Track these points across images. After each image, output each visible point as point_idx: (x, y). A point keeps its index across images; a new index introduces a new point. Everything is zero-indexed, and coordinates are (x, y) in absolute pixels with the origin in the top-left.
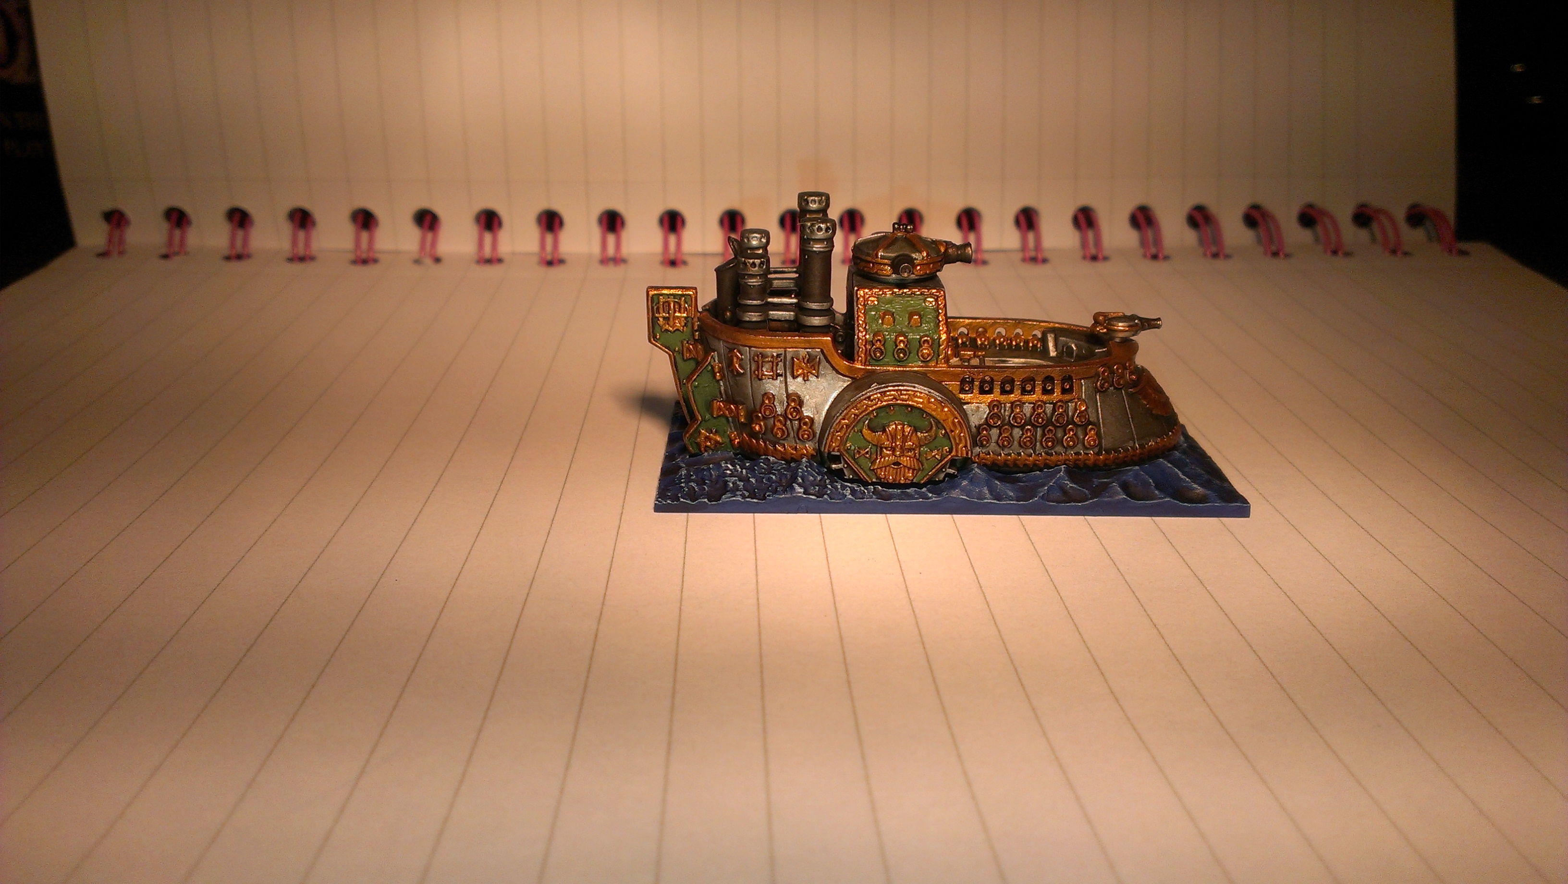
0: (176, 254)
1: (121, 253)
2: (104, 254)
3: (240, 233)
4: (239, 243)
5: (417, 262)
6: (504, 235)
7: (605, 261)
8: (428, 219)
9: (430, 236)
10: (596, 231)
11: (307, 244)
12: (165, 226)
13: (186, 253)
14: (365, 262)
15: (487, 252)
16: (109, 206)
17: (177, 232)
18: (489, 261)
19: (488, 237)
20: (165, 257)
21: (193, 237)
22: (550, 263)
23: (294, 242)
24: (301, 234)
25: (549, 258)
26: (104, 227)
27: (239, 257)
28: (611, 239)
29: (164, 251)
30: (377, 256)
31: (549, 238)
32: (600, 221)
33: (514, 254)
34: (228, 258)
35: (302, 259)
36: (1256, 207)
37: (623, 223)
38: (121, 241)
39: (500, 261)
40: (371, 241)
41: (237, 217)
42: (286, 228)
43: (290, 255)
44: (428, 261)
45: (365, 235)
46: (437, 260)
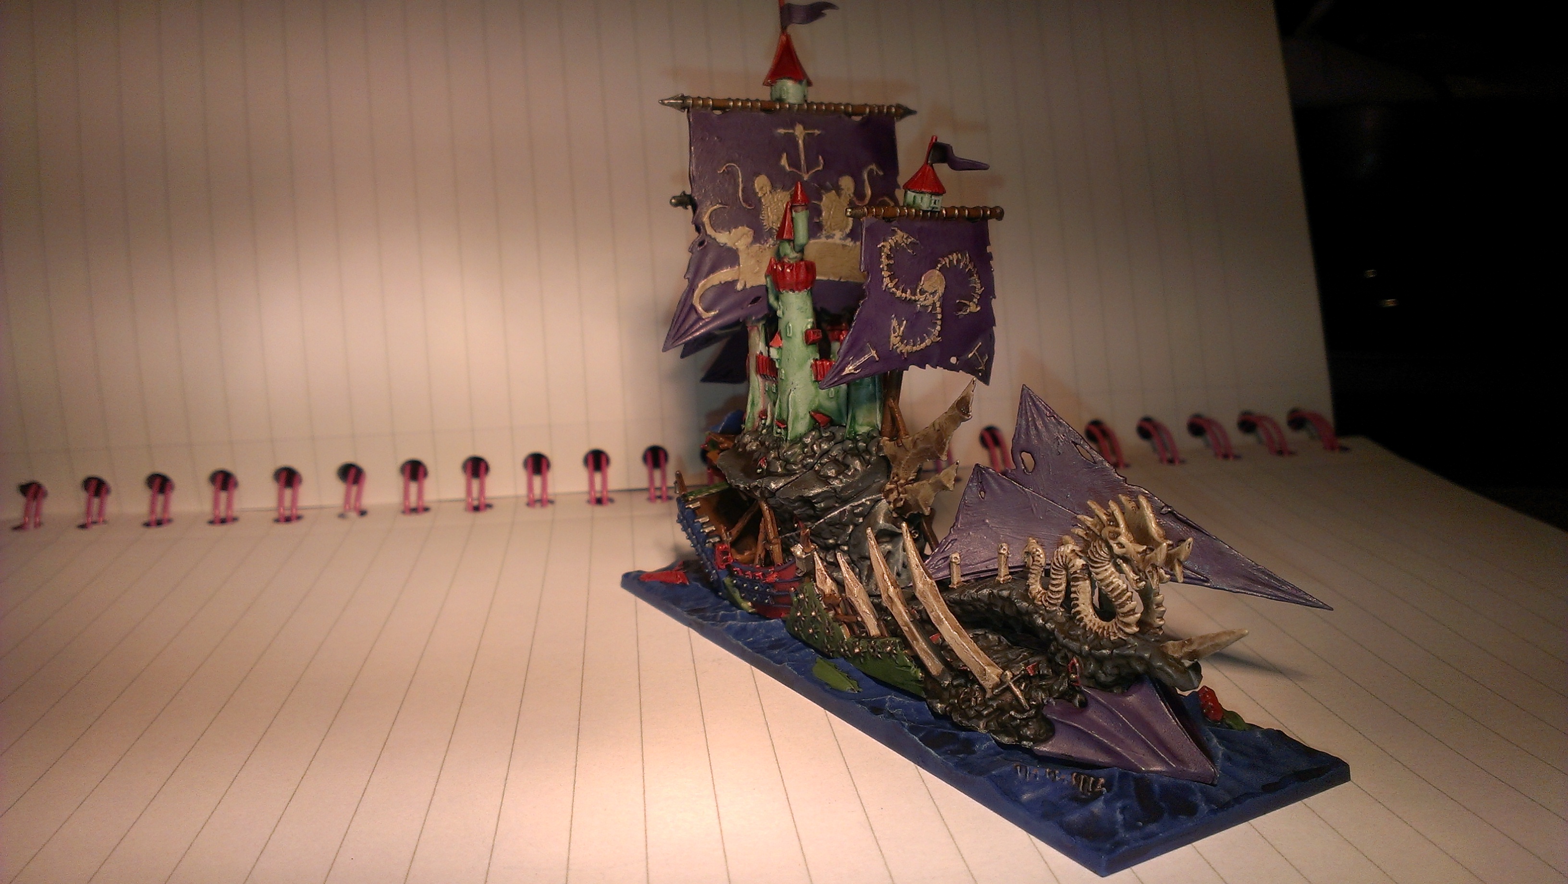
0: (94, 523)
1: (38, 525)
2: (20, 528)
3: (161, 498)
4: (159, 509)
5: (342, 516)
6: (429, 484)
7: (532, 503)
8: (353, 472)
9: (354, 489)
10: (522, 475)
11: (229, 505)
12: (83, 495)
13: (105, 522)
14: (288, 520)
15: (413, 501)
16: (25, 479)
17: (96, 501)
18: (415, 510)
19: (413, 487)
20: (83, 526)
21: (112, 506)
22: (477, 509)
23: (216, 503)
24: (223, 495)
25: (476, 503)
26: (20, 500)
27: (159, 523)
28: (537, 480)
29: (82, 521)
30: (300, 513)
31: (475, 483)
32: (526, 464)
33: (440, 502)
34: (148, 525)
35: (223, 521)
37: (548, 465)
38: (37, 513)
39: (426, 509)
40: (294, 500)
41: (158, 481)
43: (210, 517)
44: (353, 515)
45: (288, 492)
46: (363, 513)
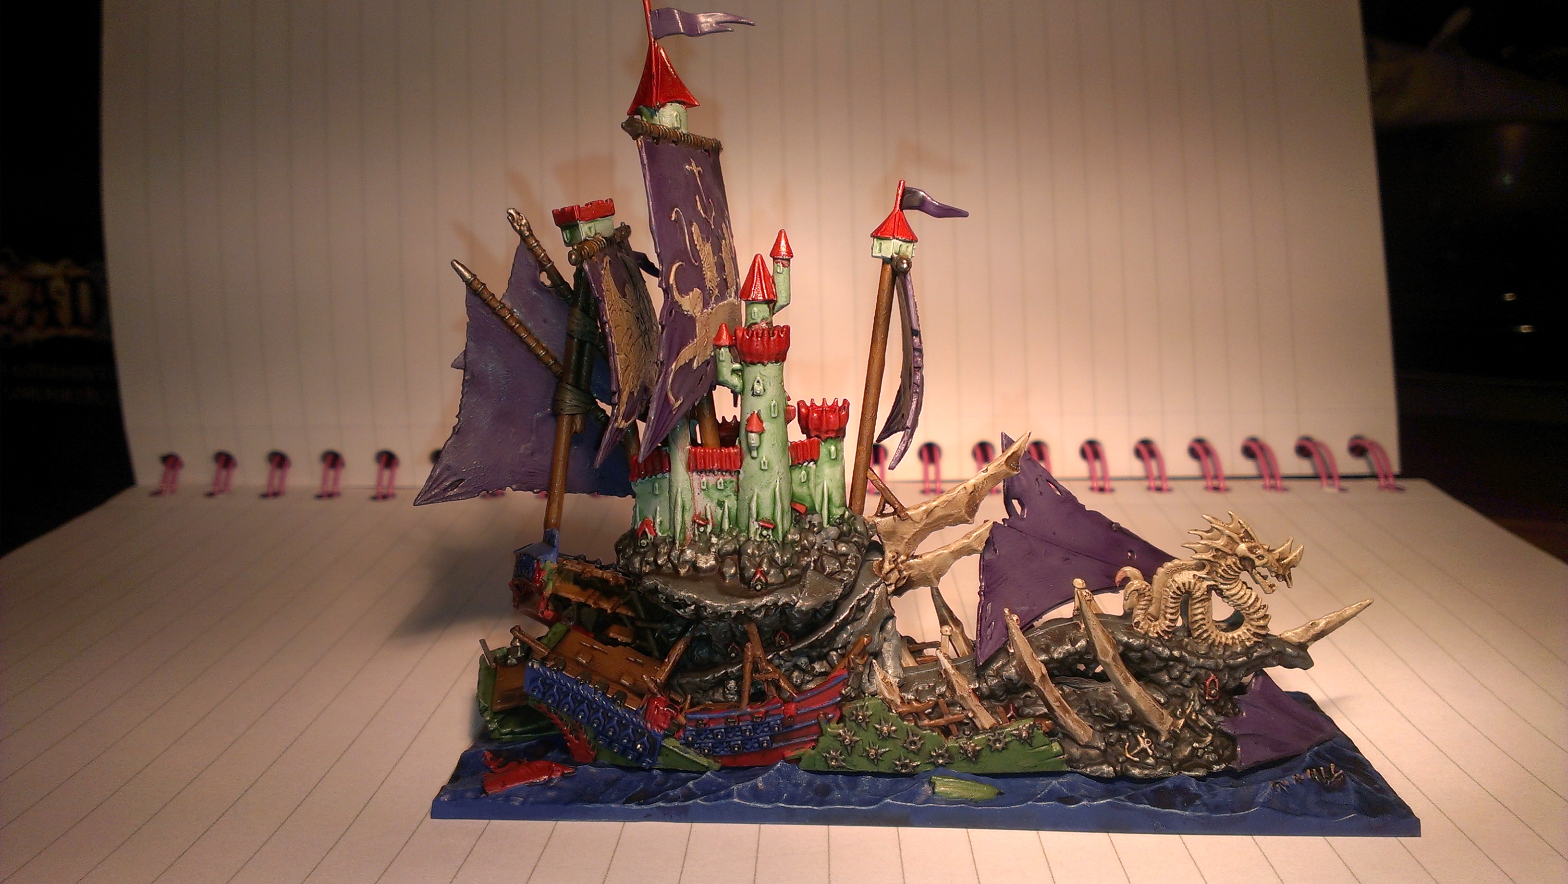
0: (221, 491)
1: (173, 492)
2: (157, 493)
3: (278, 473)
4: (276, 481)
11: (336, 481)
12: (213, 467)
13: (229, 492)
14: (385, 497)
16: (166, 450)
17: (224, 473)
20: (211, 495)
21: (237, 477)
23: (325, 480)
24: (332, 473)
26: (160, 468)
27: (275, 494)
29: (209, 489)
30: (395, 491)
34: (265, 496)
35: (329, 496)
36: (1200, 441)
38: (174, 480)
40: (392, 479)
41: (277, 459)
42: (319, 468)
43: (319, 492)
45: (387, 473)
